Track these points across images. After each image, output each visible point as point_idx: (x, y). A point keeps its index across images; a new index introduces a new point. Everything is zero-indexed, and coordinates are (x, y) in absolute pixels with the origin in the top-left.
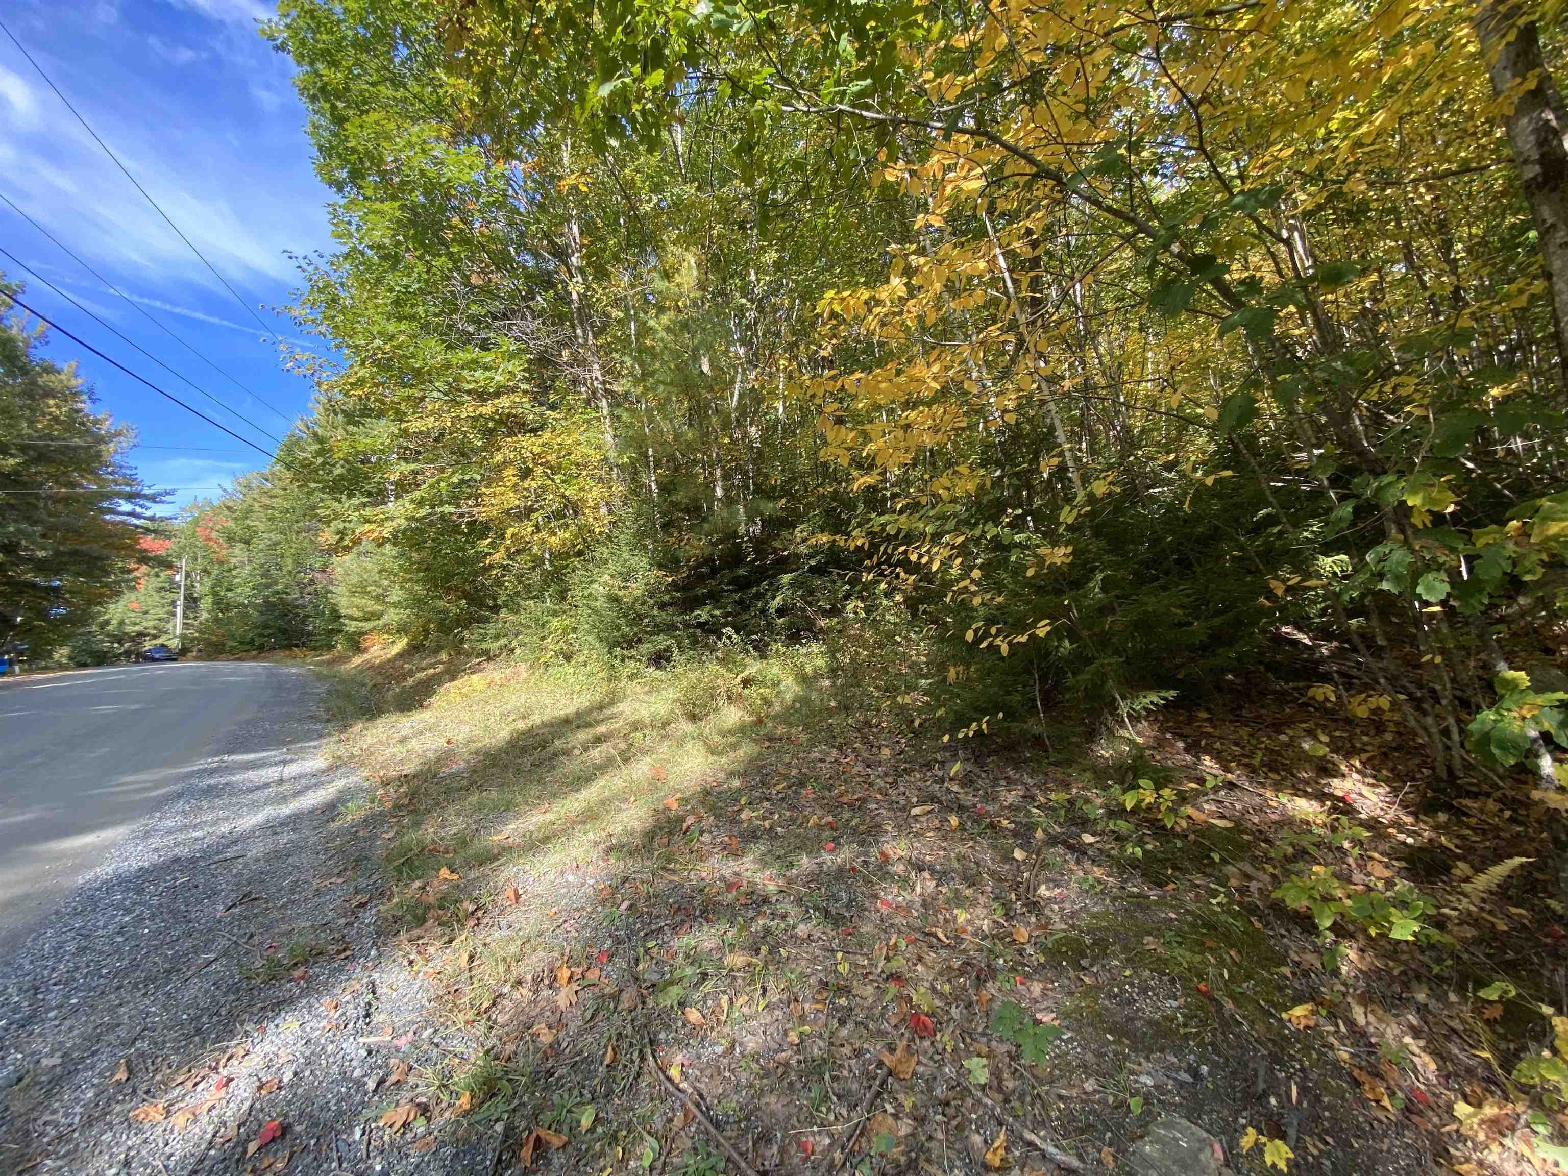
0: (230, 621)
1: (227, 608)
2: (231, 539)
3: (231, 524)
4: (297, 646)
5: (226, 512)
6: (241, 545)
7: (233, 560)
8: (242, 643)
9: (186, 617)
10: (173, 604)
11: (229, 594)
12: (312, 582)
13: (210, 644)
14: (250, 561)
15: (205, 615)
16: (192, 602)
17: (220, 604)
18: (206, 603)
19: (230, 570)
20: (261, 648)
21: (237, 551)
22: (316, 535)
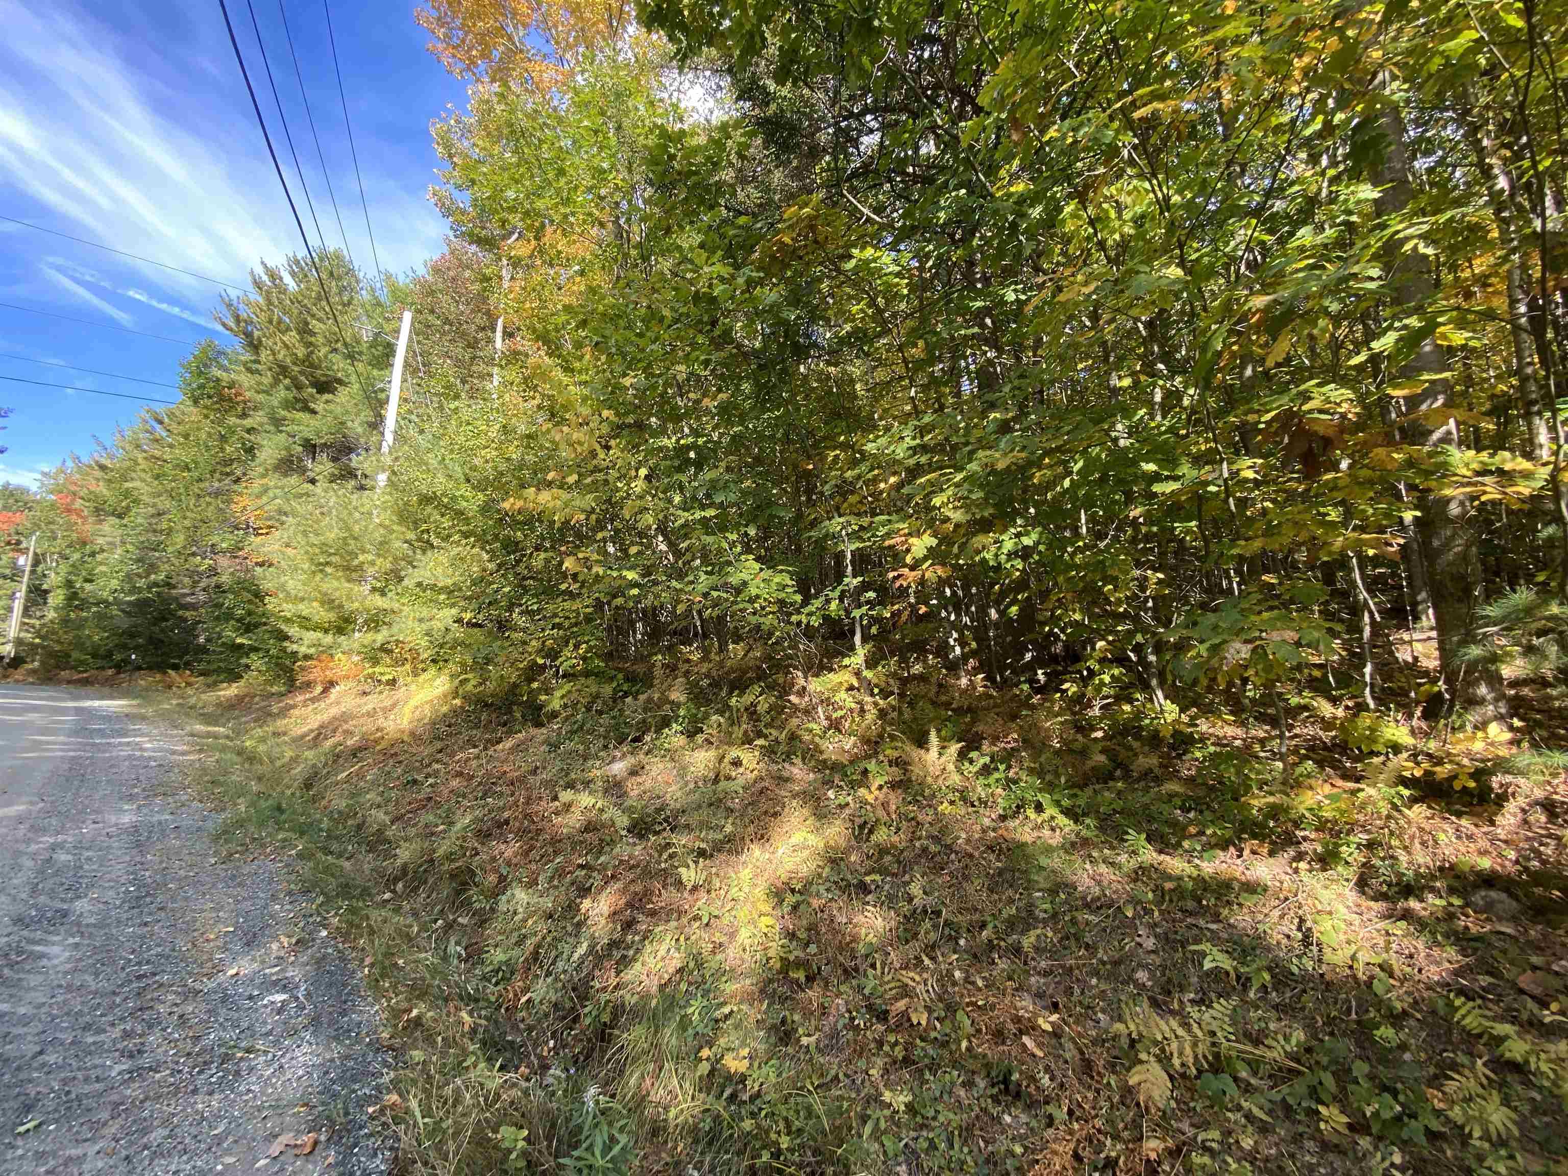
0: (81, 624)
1: (84, 605)
2: (100, 511)
3: (102, 489)
4: (175, 667)
5: (98, 474)
6: (113, 520)
7: (100, 541)
8: (94, 656)
9: (26, 612)
10: (12, 597)
11: (88, 587)
12: (213, 571)
13: (50, 654)
14: (123, 543)
15: (51, 615)
16: (38, 595)
17: (73, 597)
18: (56, 599)
19: (93, 554)
20: (119, 667)
21: (106, 528)
22: (229, 502)
